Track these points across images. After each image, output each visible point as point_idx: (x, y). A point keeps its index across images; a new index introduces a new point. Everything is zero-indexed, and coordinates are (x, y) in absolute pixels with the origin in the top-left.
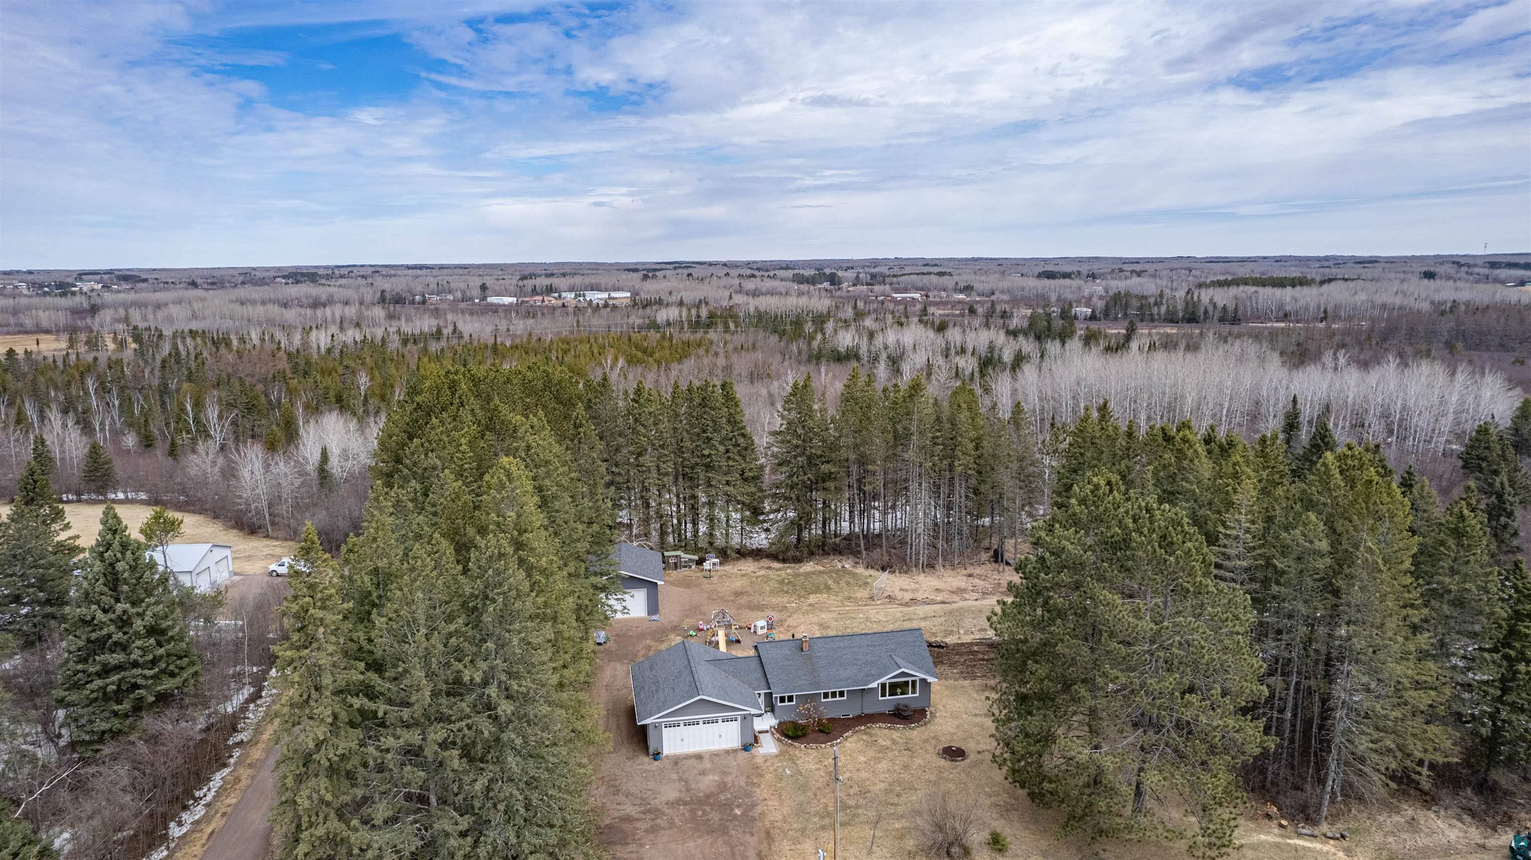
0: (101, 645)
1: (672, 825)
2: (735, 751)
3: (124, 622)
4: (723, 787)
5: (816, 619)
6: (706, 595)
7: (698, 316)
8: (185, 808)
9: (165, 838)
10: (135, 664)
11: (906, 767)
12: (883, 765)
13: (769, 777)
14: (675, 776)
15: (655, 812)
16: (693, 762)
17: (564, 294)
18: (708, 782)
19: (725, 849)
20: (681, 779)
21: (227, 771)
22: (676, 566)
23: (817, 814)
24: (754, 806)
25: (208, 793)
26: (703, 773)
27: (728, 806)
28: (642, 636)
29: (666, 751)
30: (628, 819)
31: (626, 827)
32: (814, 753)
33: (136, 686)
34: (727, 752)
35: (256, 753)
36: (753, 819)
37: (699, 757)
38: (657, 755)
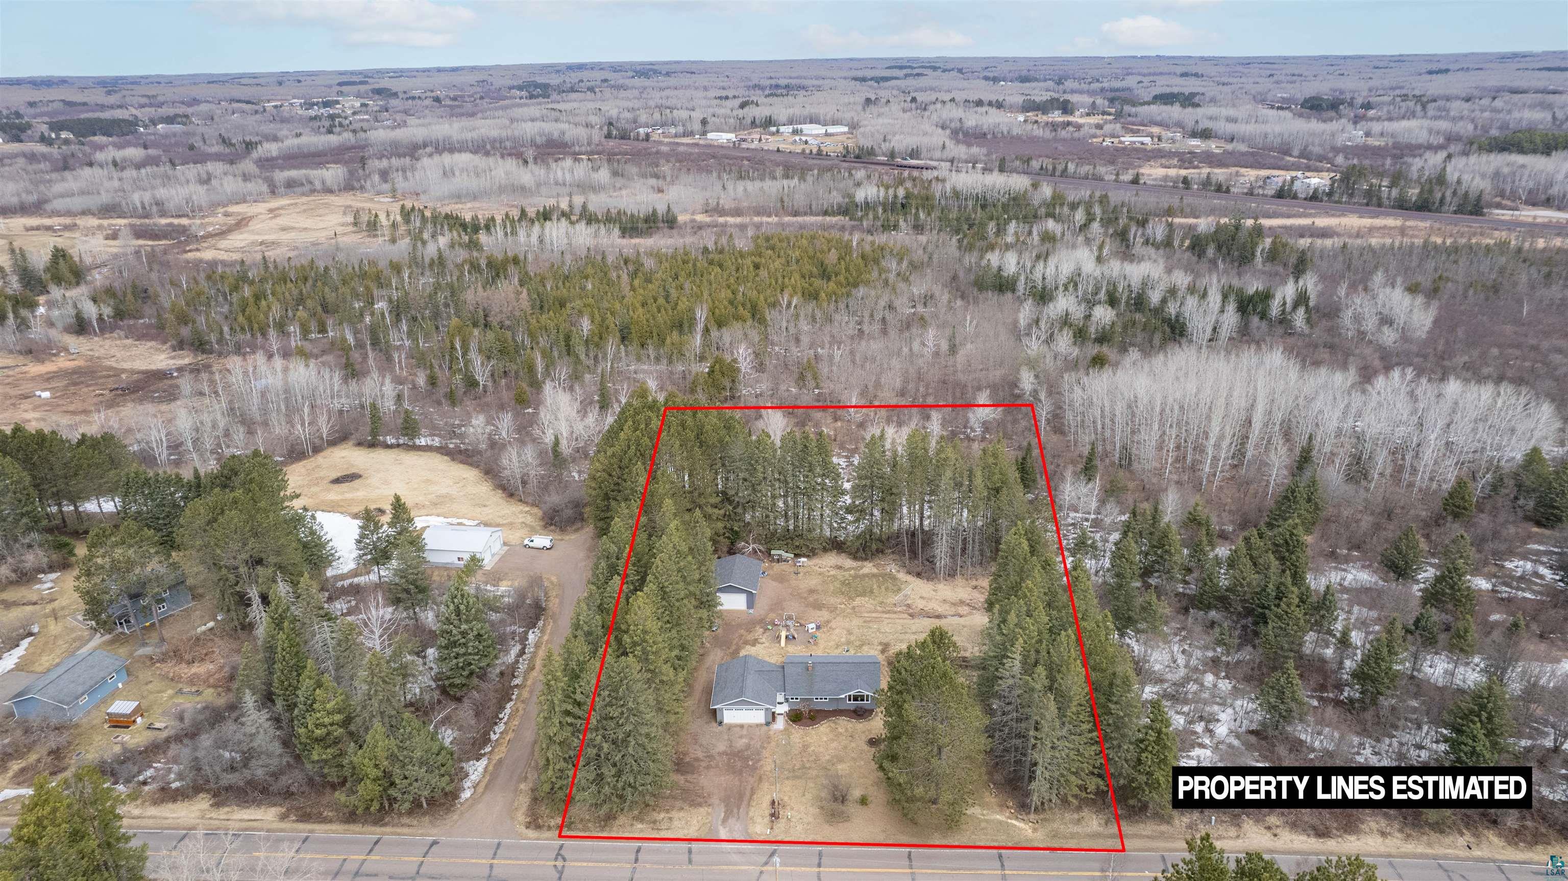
0: (454, 644)
1: (717, 766)
2: (761, 725)
3: (464, 634)
4: (748, 747)
5: (847, 625)
6: (790, 591)
7: (896, 196)
8: (496, 724)
9: (489, 740)
10: (470, 654)
11: (845, 747)
12: (835, 744)
13: (773, 744)
14: (726, 737)
15: (711, 757)
16: (738, 729)
17: (782, 129)
18: (741, 743)
19: (737, 783)
20: (729, 740)
21: (512, 703)
22: (778, 561)
23: (788, 770)
24: (759, 760)
25: (505, 715)
26: (741, 737)
27: (747, 759)
28: (739, 626)
29: (726, 721)
30: (697, 759)
31: (696, 764)
32: (801, 732)
33: (470, 664)
34: (757, 725)
35: (525, 694)
36: (756, 768)
37: (742, 726)
38: (721, 723)
